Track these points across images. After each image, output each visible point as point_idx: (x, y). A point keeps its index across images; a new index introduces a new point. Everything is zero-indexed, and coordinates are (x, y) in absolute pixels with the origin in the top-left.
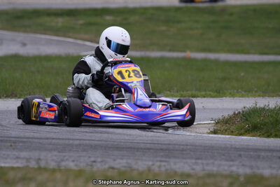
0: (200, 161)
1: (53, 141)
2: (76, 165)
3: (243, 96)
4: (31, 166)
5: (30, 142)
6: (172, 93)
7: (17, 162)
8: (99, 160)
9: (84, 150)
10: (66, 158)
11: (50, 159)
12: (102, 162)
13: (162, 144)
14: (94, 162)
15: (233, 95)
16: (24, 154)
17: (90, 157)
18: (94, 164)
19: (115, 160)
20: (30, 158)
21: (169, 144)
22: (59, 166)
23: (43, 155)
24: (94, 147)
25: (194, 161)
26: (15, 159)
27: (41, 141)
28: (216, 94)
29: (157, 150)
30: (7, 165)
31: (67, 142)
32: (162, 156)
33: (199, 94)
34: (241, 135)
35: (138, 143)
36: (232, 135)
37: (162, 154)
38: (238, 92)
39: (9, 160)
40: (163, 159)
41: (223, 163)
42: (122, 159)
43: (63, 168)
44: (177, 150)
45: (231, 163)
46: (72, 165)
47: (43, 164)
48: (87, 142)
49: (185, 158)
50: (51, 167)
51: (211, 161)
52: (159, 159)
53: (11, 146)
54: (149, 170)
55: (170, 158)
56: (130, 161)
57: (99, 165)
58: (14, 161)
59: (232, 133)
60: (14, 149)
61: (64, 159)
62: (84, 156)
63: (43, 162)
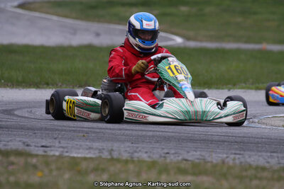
0: (275, 154)
1: (126, 132)
2: (149, 157)
4: (104, 157)
5: (103, 133)
6: (248, 85)
7: (90, 153)
8: (173, 151)
9: (158, 142)
10: (139, 149)
11: (122, 150)
12: (176, 153)
13: (236, 137)
14: (168, 153)
16: (96, 145)
17: (163, 149)
18: (168, 155)
19: (188, 152)
20: (104, 149)
21: (244, 137)
22: (132, 158)
23: (116, 145)
24: (168, 139)
25: (269, 154)
26: (87, 149)
27: (113, 132)
29: (231, 142)
30: (79, 155)
31: (140, 133)
32: (236, 149)
35: (212, 135)
37: (237, 147)
39: (81, 151)
40: (239, 152)
42: (196, 151)
43: (135, 159)
44: (251, 143)
46: (145, 156)
47: (115, 155)
48: (161, 133)
49: (260, 151)
50: (124, 158)
52: (233, 151)
53: (84, 136)
54: (223, 162)
55: (244, 151)
56: (203, 153)
57: (172, 157)
58: (87, 151)
60: (86, 139)
61: (138, 150)
62: (158, 148)
63: (115, 153)
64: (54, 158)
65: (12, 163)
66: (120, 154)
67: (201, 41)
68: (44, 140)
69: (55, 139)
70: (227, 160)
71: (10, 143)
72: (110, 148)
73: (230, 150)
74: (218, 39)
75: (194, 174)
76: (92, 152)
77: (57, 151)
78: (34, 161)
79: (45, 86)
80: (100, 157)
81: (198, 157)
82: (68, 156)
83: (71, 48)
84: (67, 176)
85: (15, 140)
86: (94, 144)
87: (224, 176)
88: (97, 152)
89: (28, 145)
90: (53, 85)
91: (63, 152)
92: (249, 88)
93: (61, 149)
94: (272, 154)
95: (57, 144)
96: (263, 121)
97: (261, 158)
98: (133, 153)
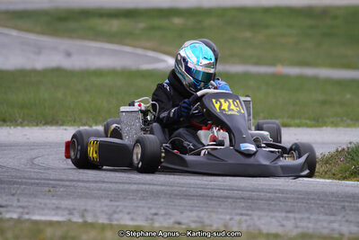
0: (291, 215)
1: (104, 185)
2: (132, 219)
3: (348, 126)
4: (74, 220)
5: (74, 186)
7: (57, 214)
8: (162, 212)
9: (143, 198)
10: (118, 210)
11: (98, 211)
12: (166, 214)
13: (242, 191)
14: (156, 214)
15: (335, 125)
16: (66, 203)
17: (150, 208)
18: (155, 217)
19: (182, 213)
20: (74, 209)
21: (253, 191)
23: (90, 204)
24: (156, 194)
25: (284, 214)
26: (53, 209)
28: (313, 123)
29: (237, 198)
30: (43, 218)
31: (121, 187)
32: (243, 208)
33: (292, 122)
34: (345, 178)
35: (212, 189)
36: (334, 179)
37: (243, 205)
38: (342, 120)
39: (46, 211)
40: (244, 212)
41: (322, 217)
42: (191, 211)
43: (115, 223)
44: (262, 200)
45: (332, 218)
46: (127, 221)
47: (90, 220)
48: (147, 187)
49: (273, 211)
50: (100, 221)
51: (306, 215)
52: (239, 211)
53: (50, 191)
54: (225, 226)
55: (253, 210)
56: (201, 214)
57: (161, 219)
58: (53, 212)
59: (334, 176)
60: (53, 196)
62: (143, 207)
63: (89, 214)
64: (12, 222)
66: (95, 216)
69: (13, 195)
70: (231, 223)
72: (83, 208)
76: (60, 214)
77: (14, 212)
80: (70, 220)
81: (196, 219)
82: (28, 220)
83: (34, 72)
86: (63, 202)
88: (66, 212)
90: (11, 122)
91: (22, 213)
93: (21, 210)
94: (288, 214)
95: (15, 203)
97: (273, 220)
98: (111, 215)
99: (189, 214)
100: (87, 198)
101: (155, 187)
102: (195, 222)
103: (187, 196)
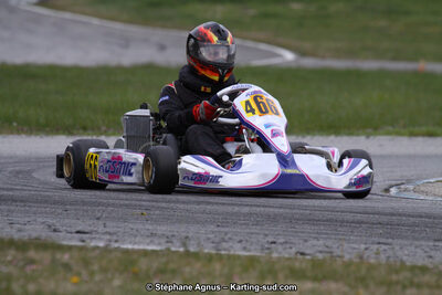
0: (441, 244)
1: (209, 207)
2: (245, 249)
4: (173, 249)
5: (172, 208)
6: (397, 130)
7: (151, 241)
8: (282, 240)
9: (257, 224)
10: (229, 236)
11: (203, 238)
12: (286, 243)
13: (379, 214)
14: (274, 243)
16: (162, 229)
17: (266, 235)
18: (274, 246)
19: (306, 241)
20: (173, 236)
21: (392, 215)
22: (218, 250)
23: (192, 230)
24: (273, 219)
25: (431, 244)
26: (147, 236)
29: (373, 224)
30: (136, 247)
32: (381, 235)
33: (439, 131)
35: (342, 212)
37: (381, 231)
39: (137, 239)
40: (382, 240)
42: (317, 239)
43: (223, 252)
44: (403, 225)
46: (238, 248)
47: (192, 249)
48: (262, 209)
49: (417, 239)
50: (206, 251)
52: (376, 240)
53: (142, 214)
54: (361, 258)
55: (393, 238)
56: (329, 243)
57: (280, 248)
58: (148, 240)
60: (147, 220)
61: (226, 238)
62: (258, 234)
63: (192, 242)
64: (97, 252)
65: (32, 262)
66: (199, 244)
67: (323, 57)
68: (80, 222)
69: (98, 219)
70: (367, 253)
71: (27, 227)
72: (184, 234)
73: (371, 236)
74: (351, 54)
75: (315, 279)
76: (157, 242)
77: (100, 239)
78: (66, 257)
79: (81, 131)
80: (168, 249)
81: (320, 249)
82: (117, 249)
83: (120, 69)
84: (117, 282)
85: (35, 220)
86: (158, 227)
87: (362, 281)
88: (163, 240)
89: (55, 231)
90: (93, 129)
91: (110, 241)
92: (399, 134)
93: (108, 237)
94: (437, 244)
95: (101, 229)
96: (422, 189)
97: (418, 250)
98: (219, 243)
99: (315, 242)
100: (188, 223)
101: (272, 210)
102: (321, 252)
103: (311, 221)
